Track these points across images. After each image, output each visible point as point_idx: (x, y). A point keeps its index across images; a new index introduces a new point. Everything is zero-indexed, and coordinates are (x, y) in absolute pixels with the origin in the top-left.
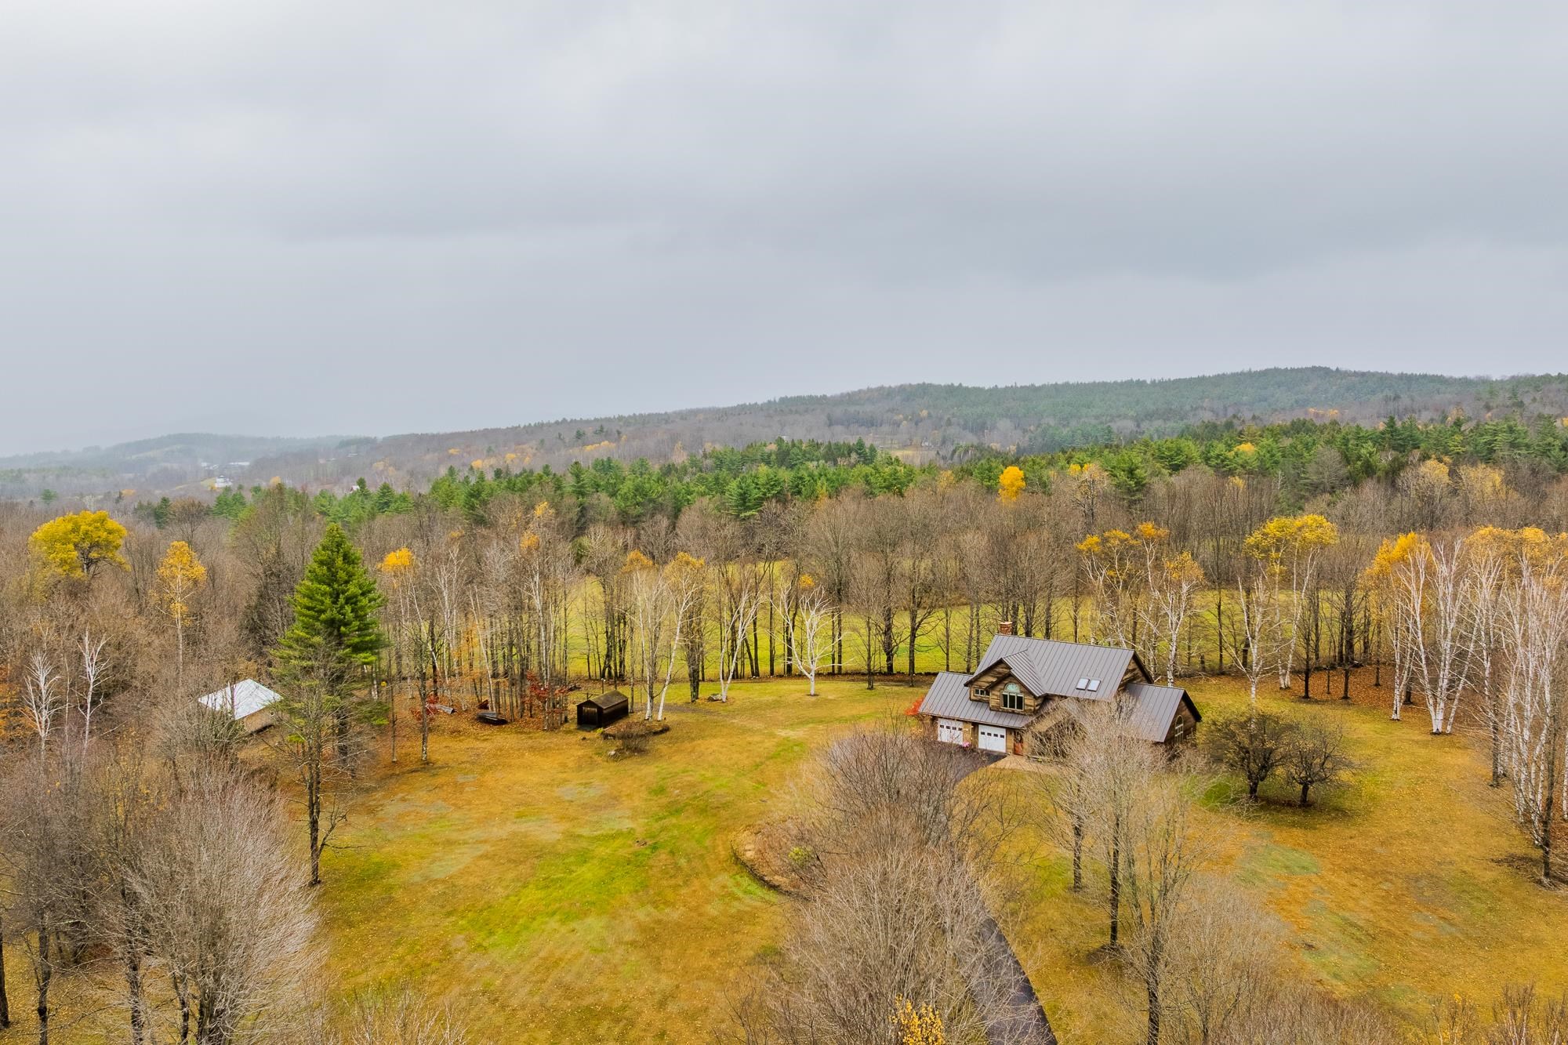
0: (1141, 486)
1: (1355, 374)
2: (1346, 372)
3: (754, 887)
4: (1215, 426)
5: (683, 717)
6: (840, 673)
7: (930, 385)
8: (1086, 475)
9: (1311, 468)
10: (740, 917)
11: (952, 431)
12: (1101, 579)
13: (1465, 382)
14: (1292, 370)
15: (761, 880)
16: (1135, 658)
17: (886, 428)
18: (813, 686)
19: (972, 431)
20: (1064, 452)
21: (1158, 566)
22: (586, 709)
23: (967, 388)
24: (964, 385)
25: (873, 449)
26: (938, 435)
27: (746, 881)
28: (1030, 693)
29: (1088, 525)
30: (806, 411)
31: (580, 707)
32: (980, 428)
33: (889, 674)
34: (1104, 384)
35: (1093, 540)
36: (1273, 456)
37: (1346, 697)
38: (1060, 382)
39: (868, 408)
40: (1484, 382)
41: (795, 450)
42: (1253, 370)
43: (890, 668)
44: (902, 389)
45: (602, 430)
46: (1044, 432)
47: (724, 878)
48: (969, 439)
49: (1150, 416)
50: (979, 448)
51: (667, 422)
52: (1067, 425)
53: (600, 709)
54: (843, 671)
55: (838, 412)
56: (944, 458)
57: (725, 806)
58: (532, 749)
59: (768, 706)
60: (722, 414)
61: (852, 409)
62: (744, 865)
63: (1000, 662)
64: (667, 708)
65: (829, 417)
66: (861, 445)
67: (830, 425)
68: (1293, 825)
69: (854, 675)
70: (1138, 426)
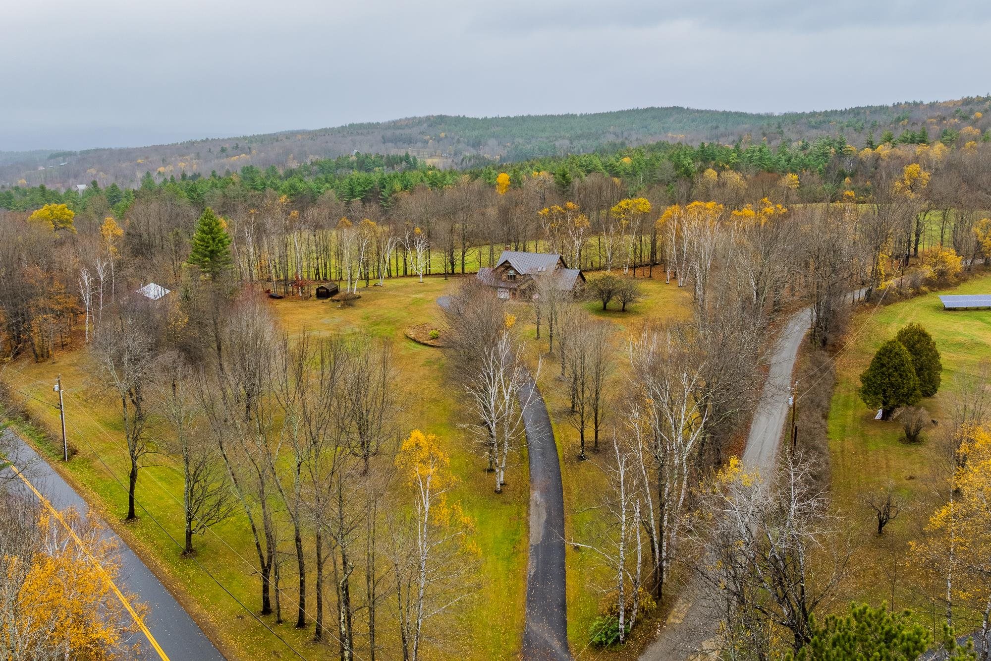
0: (568, 182)
1: (698, 111)
2: (692, 110)
3: (417, 345)
4: (615, 145)
5: (365, 292)
6: (430, 274)
7: (446, 116)
8: (541, 178)
9: (658, 172)
10: (414, 354)
11: (461, 146)
12: (548, 227)
13: (759, 117)
14: (662, 108)
15: (419, 343)
16: (561, 258)
17: (419, 144)
18: (421, 279)
19: (472, 146)
20: (528, 161)
21: (573, 222)
22: (321, 290)
23: (468, 119)
24: (466, 116)
25: (415, 159)
26: (452, 149)
27: (413, 344)
28: (519, 273)
29: (542, 204)
30: (368, 133)
31: (317, 290)
32: (477, 144)
33: (453, 274)
34: (552, 116)
35: (546, 210)
36: (640, 164)
37: (650, 277)
38: (525, 115)
39: (407, 131)
40: (769, 117)
41: (369, 160)
42: (640, 108)
43: (453, 271)
44: (428, 118)
45: (237, 147)
46: (516, 147)
47: (404, 344)
48: (469, 152)
49: (579, 137)
50: (477, 157)
51: (277, 141)
52: (530, 143)
53: (327, 290)
54: (431, 273)
55: (389, 133)
56: (456, 164)
57: (398, 321)
58: (301, 307)
59: (402, 287)
60: (313, 135)
61: (398, 132)
62: (411, 339)
63: (507, 261)
64: (357, 290)
65: (383, 137)
66: (407, 156)
67: (384, 143)
68: (619, 317)
69: (438, 275)
70: (572, 143)
